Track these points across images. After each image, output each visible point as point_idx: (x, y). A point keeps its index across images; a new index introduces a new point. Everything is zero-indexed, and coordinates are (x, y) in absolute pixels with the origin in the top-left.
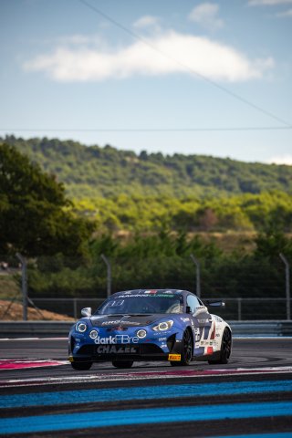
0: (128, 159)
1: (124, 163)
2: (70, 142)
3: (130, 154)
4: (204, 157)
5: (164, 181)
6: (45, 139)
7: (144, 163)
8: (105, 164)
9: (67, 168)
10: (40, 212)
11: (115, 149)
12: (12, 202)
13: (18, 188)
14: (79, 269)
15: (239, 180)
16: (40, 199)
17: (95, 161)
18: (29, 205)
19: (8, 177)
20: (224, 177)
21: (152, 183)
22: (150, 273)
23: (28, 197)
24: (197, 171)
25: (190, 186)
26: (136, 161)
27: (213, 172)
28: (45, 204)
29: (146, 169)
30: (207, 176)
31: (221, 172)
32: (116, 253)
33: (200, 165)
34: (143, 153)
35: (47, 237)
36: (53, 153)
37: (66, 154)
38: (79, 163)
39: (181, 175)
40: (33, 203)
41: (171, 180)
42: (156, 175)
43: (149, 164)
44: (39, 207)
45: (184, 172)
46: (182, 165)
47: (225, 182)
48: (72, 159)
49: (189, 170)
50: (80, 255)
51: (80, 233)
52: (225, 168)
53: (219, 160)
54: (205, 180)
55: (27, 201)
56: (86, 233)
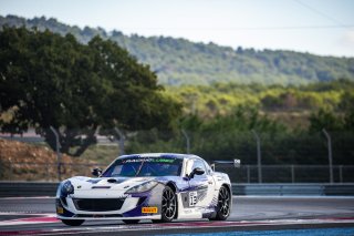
0: (227, 53)
1: (224, 57)
2: (181, 40)
3: (229, 49)
4: (288, 52)
5: (256, 71)
6: (162, 37)
7: (240, 57)
8: (209, 57)
9: (179, 60)
10: (138, 95)
11: (216, 46)
12: (115, 87)
13: (120, 75)
14: (171, 141)
15: (316, 70)
16: (138, 84)
17: (201, 55)
18: (129, 90)
19: (113, 66)
20: (304, 67)
21: (246, 72)
22: (227, 144)
23: (128, 83)
24: (282, 62)
25: (277, 75)
26: (234, 55)
27: (295, 64)
28: (141, 88)
29: (242, 61)
30: (291, 67)
31: (302, 63)
32: (201, 128)
33: (284, 58)
34: (240, 48)
35: (144, 115)
36: (168, 48)
37: (178, 49)
38: (189, 56)
39: (270, 67)
40: (132, 88)
41: (262, 70)
42: (250, 66)
43: (244, 57)
44: (137, 91)
45: (272, 63)
46: (271, 58)
47: (305, 72)
48: (183, 53)
49: (276, 62)
50: (171, 129)
51: (170, 113)
52: (305, 60)
53: (299, 54)
54: (289, 70)
55: (128, 86)
56: (175, 112)
